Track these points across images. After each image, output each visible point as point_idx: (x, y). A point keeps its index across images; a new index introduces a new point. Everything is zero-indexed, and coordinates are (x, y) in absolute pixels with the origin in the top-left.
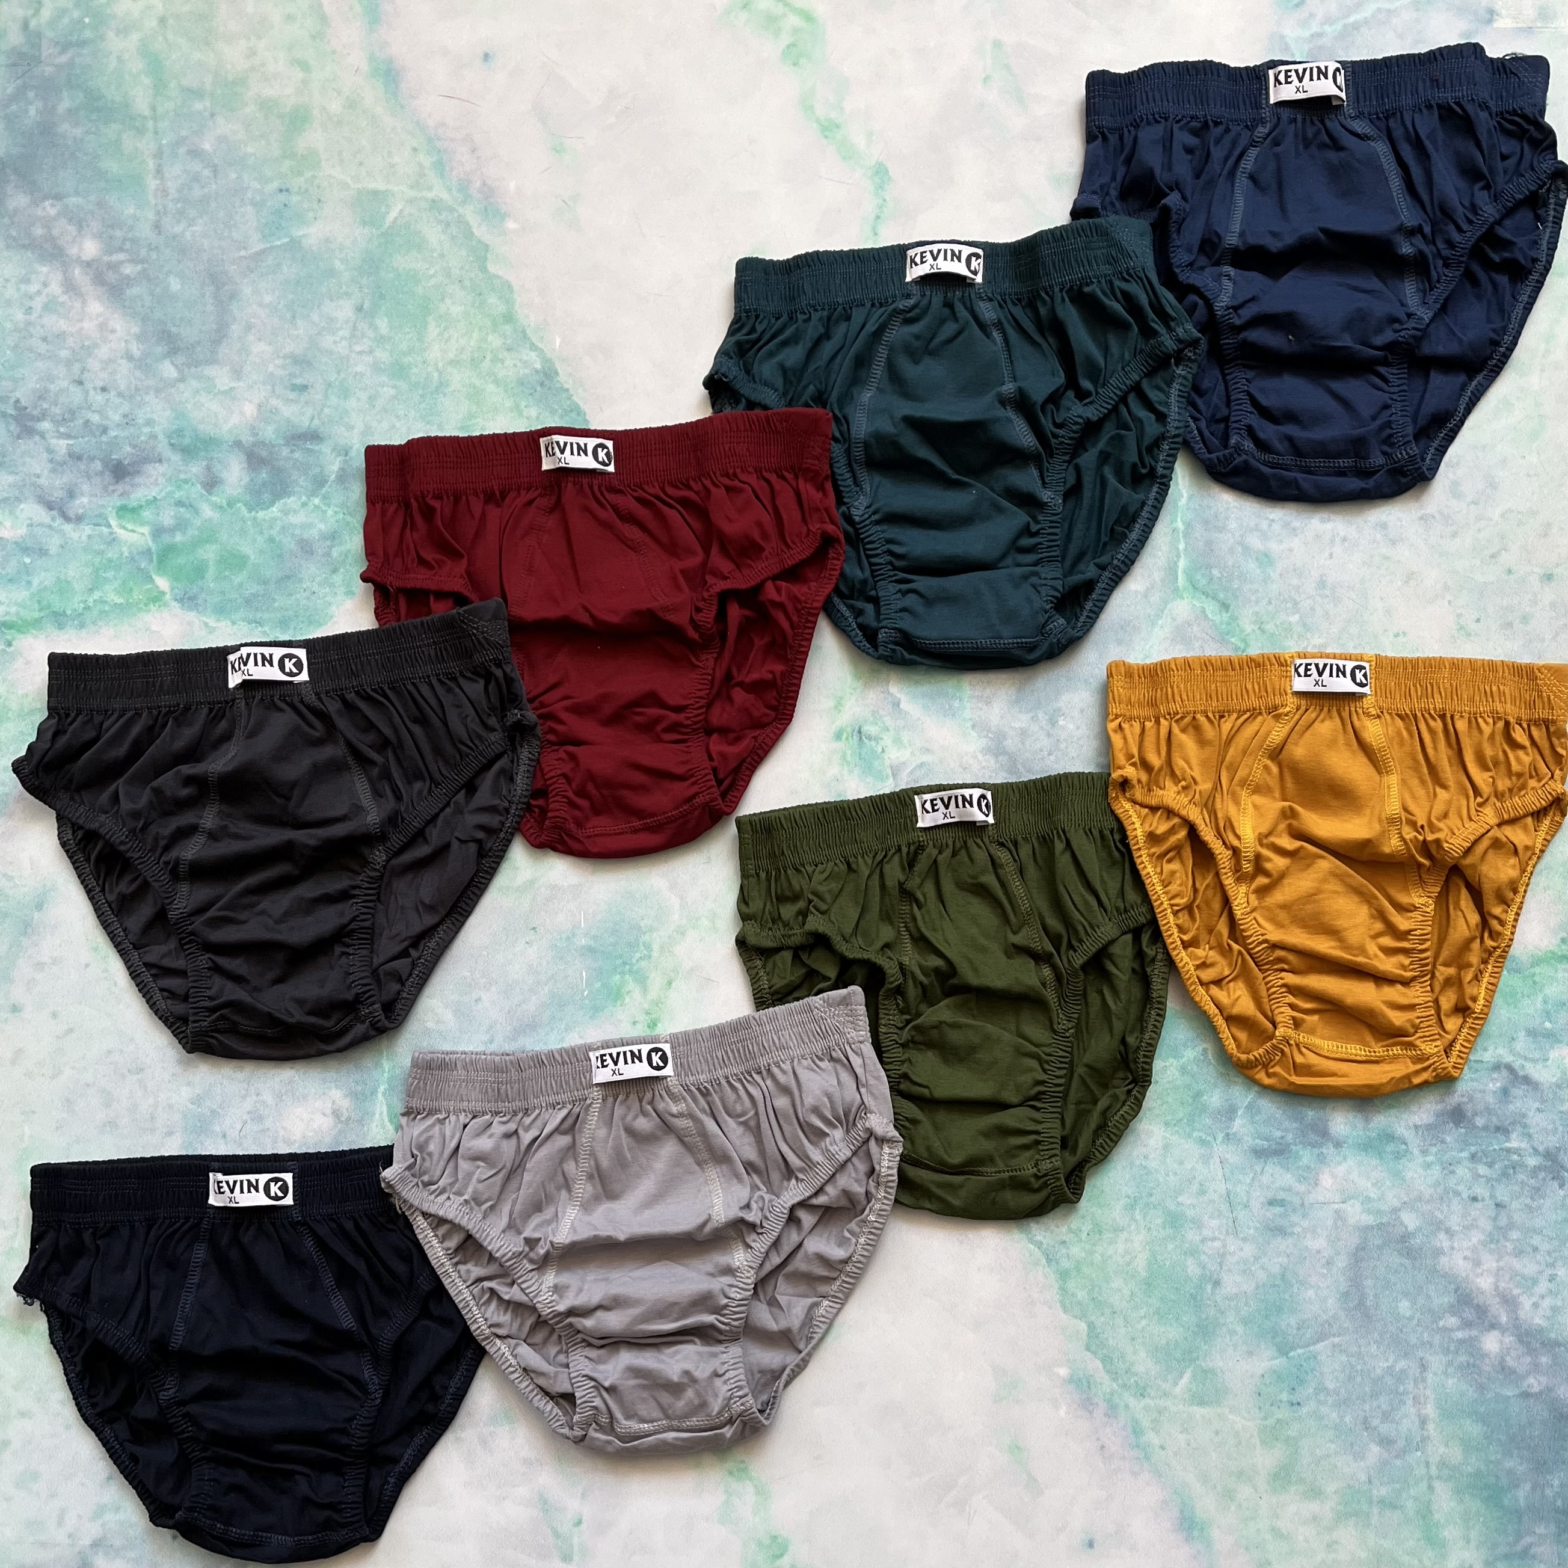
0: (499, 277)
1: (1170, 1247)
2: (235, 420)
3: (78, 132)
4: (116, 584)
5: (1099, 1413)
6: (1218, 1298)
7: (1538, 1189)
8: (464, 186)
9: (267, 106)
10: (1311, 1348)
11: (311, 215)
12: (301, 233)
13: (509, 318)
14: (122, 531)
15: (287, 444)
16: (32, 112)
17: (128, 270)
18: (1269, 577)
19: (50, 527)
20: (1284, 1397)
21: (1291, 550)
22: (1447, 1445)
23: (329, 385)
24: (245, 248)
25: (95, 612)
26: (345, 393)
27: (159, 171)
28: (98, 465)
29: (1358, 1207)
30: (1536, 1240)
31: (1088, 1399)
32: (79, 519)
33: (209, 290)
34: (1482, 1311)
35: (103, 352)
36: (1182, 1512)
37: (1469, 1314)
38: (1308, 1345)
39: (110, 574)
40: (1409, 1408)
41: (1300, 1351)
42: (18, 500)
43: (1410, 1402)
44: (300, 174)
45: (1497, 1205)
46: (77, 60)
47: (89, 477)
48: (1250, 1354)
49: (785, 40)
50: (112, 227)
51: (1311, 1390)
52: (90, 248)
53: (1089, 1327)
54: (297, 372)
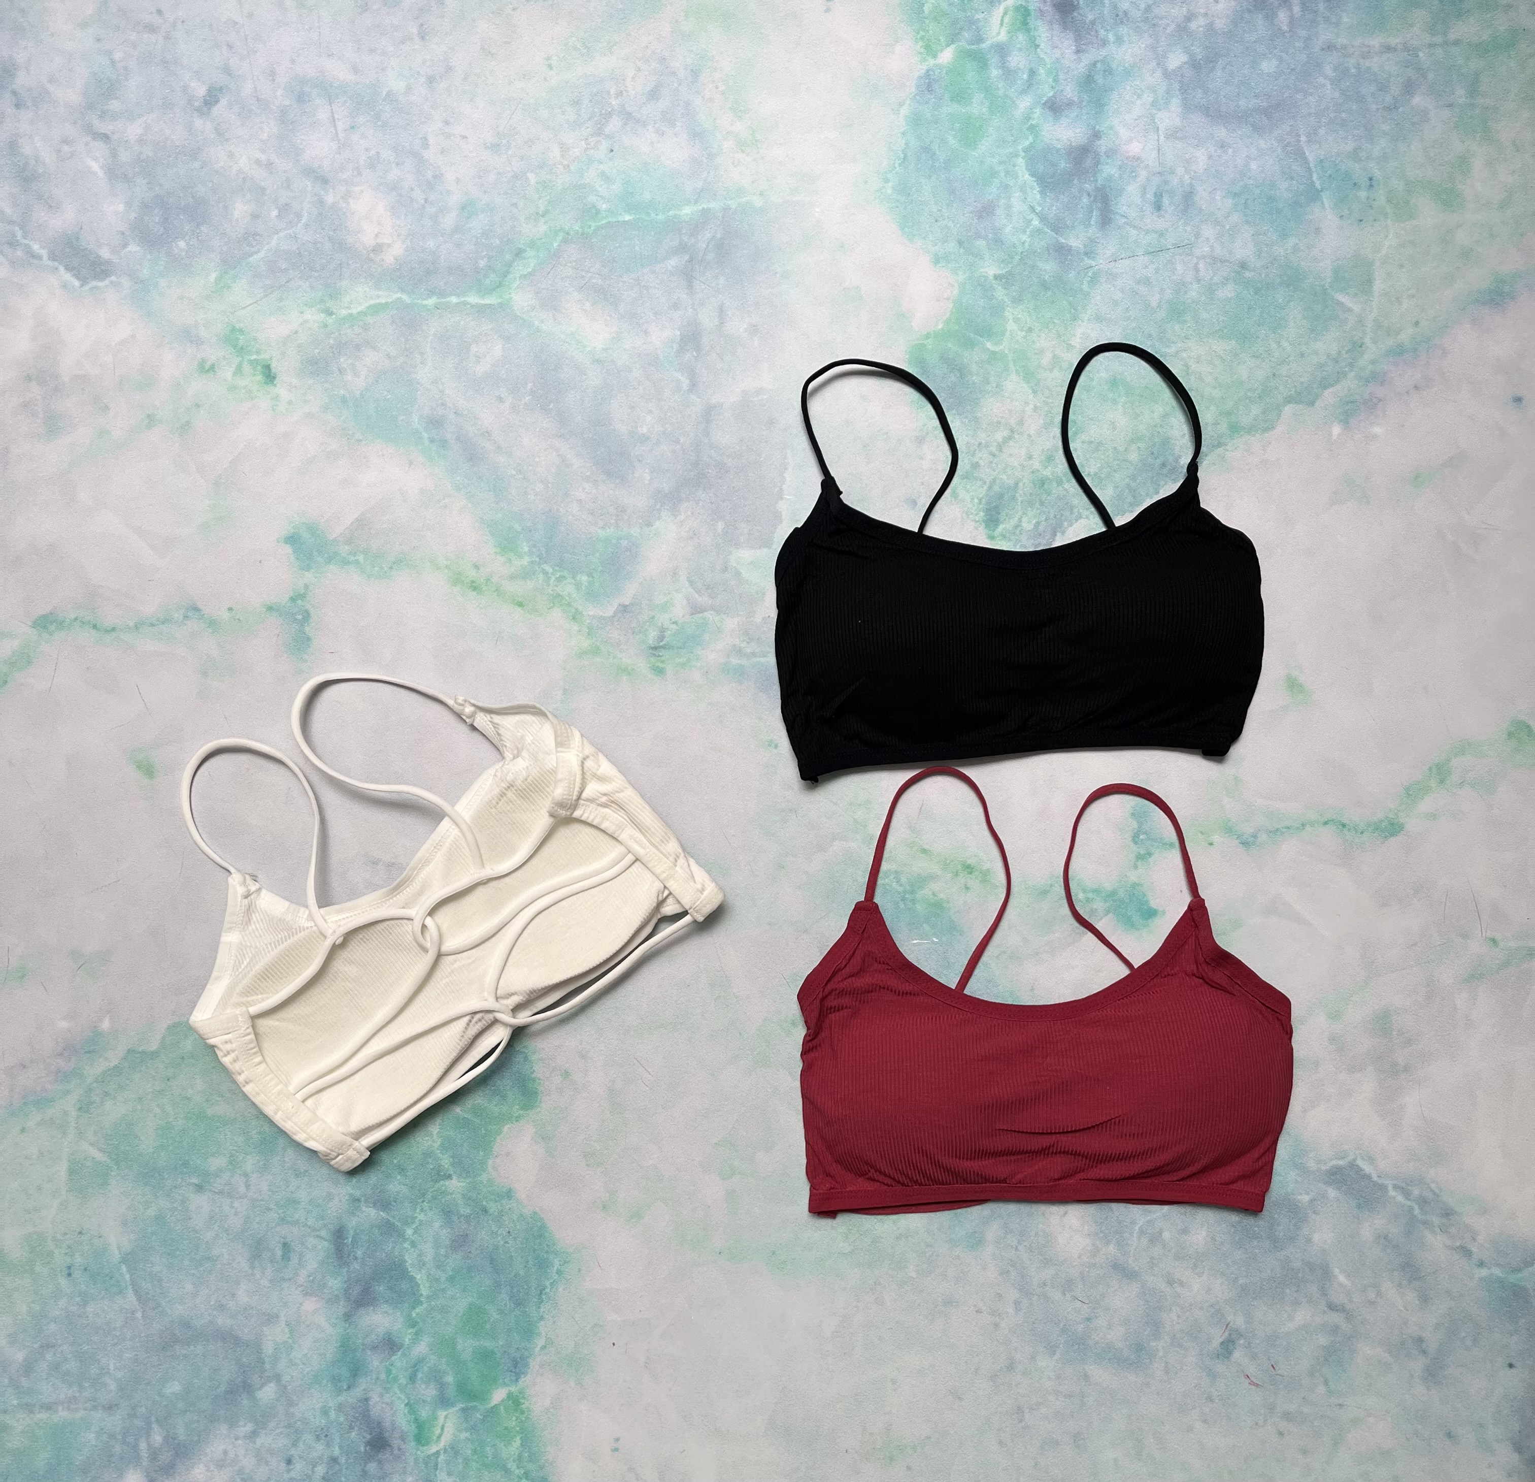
0: (163, 1038)
1: (1204, 315)
5: (1381, 392)
11: (96, 1241)
12: (116, 1252)
14: (443, 1439)
15: (347, 1264)
17: (157, 1438)
20: (1366, 193)
21: (458, 181)
23: (283, 1220)
24: (133, 1313)
25: (531, 1466)
26: (293, 1202)
28: (372, 1467)
33: (180, 1350)
35: (248, 1463)
39: (489, 1451)
44: (51, 1254)
53: (1289, 402)
54: (269, 1254)
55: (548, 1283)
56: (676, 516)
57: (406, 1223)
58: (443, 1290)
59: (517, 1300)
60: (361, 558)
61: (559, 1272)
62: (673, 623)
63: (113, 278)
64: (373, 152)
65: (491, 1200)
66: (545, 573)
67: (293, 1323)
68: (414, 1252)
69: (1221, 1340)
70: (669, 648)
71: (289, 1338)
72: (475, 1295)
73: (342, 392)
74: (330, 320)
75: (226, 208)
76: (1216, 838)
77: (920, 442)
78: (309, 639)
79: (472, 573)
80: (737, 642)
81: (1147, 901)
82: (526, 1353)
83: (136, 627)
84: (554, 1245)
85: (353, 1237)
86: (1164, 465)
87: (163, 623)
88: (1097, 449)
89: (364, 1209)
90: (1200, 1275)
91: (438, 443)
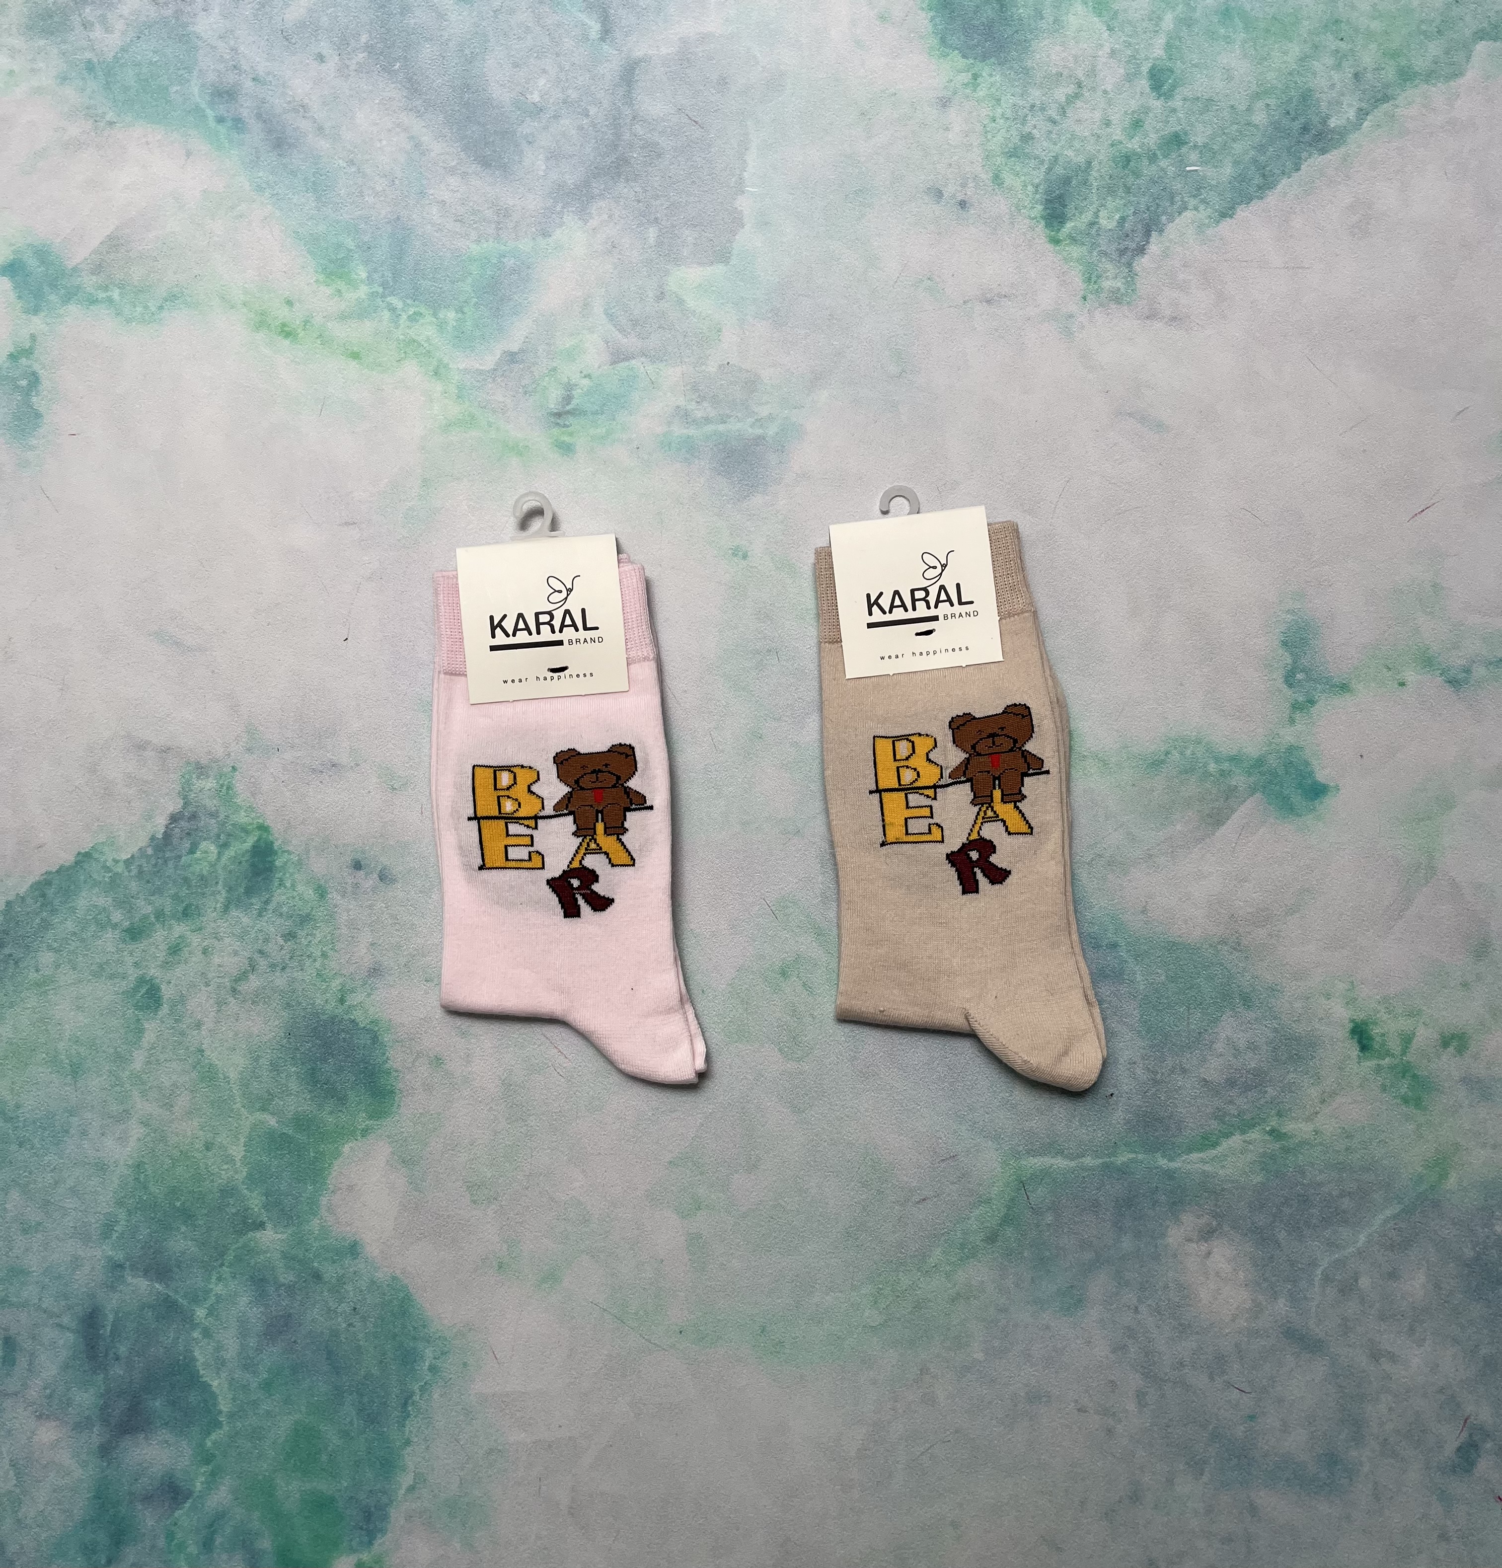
55: (416, 1388)
56: (586, 222)
57: (195, 1299)
58: (255, 1404)
59: (369, 1415)
60: (116, 294)
61: (433, 1369)
62: (585, 377)
65: (326, 1259)
66: (392, 309)
67: (21, 1462)
68: (209, 1344)
69: (1457, 1444)
70: (580, 414)
71: (16, 1485)
72: (303, 1409)
73: (88, 55)
76: (1411, 676)
77: (944, 106)
78: (38, 415)
79: (283, 313)
80: (681, 401)
81: (1311, 774)
82: (385, 1500)
84: (424, 1326)
85: (114, 1325)
86: (1305, 129)
88: (1206, 109)
89: (129, 1279)
90: (1420, 1343)
91: (229, 123)
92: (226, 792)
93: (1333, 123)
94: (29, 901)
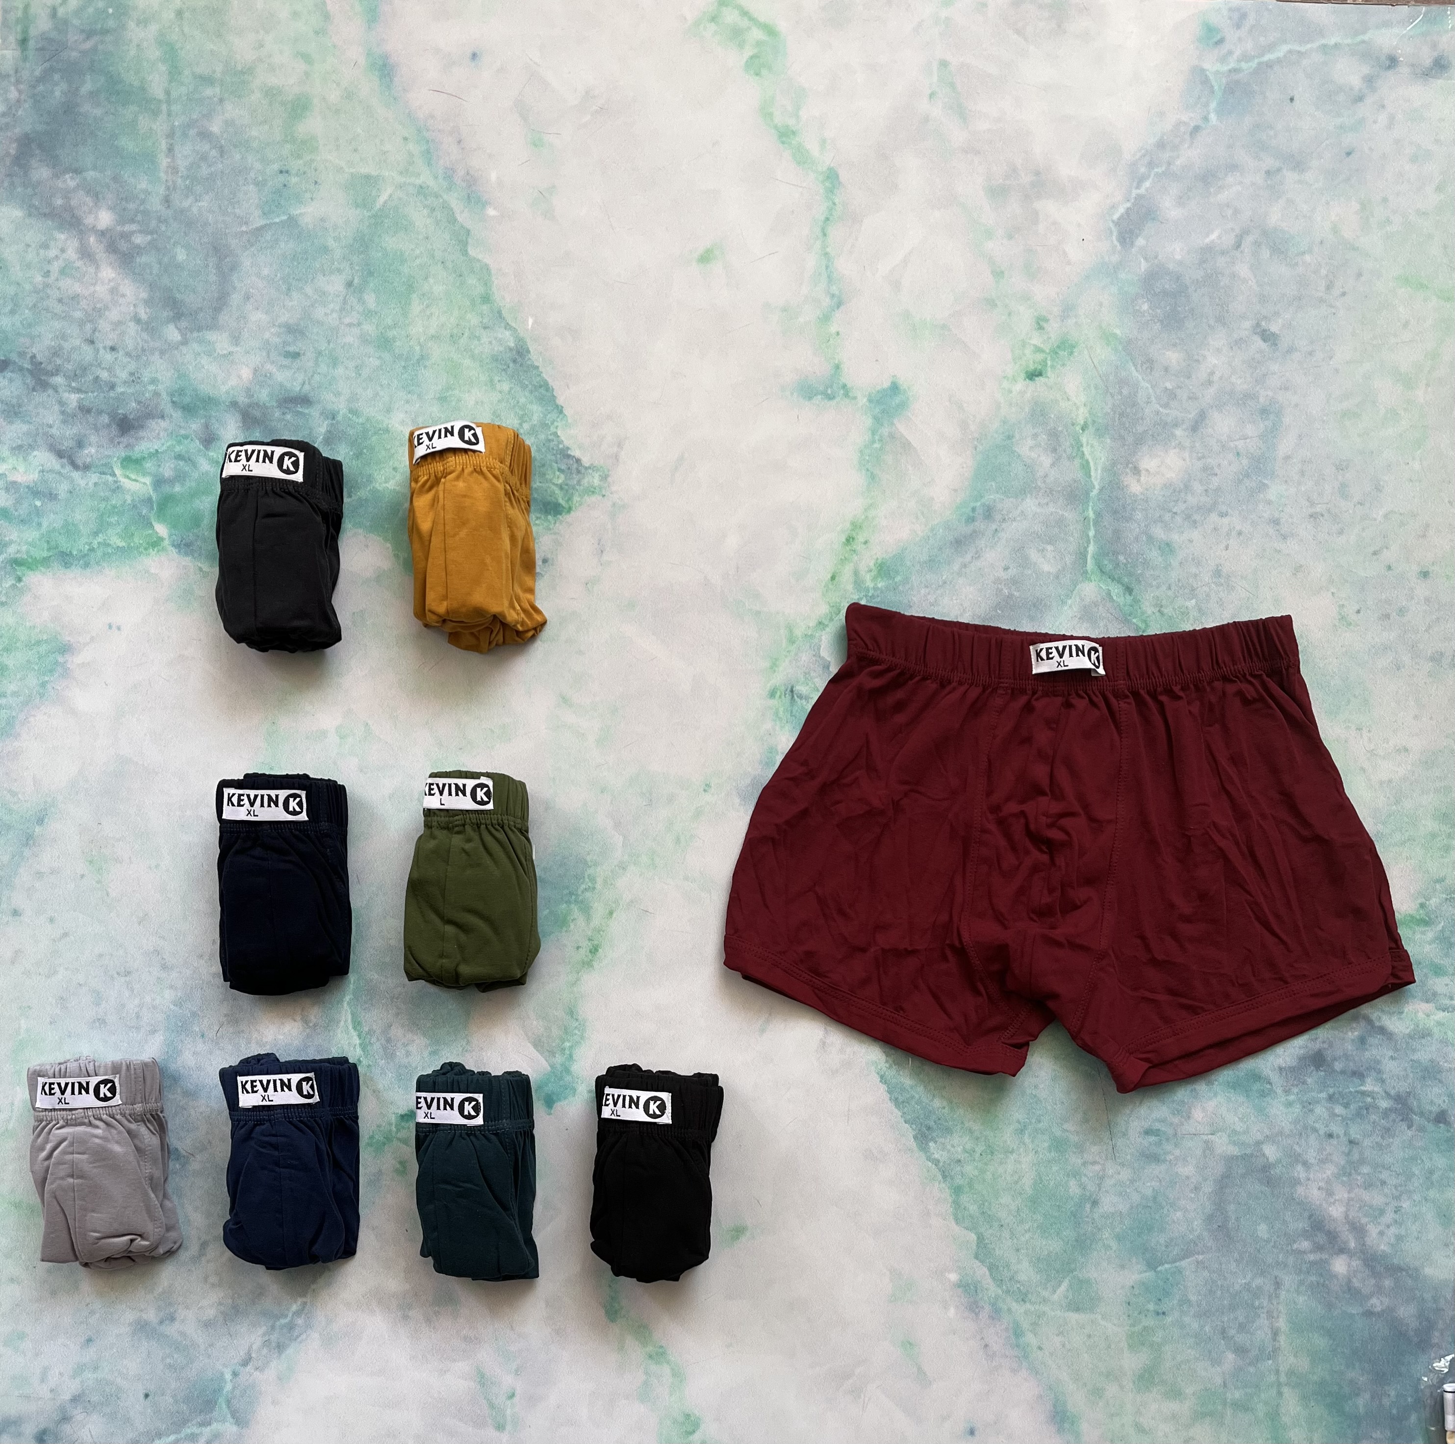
0: (479, 260)
1: (1055, 1168)
2: (233, 382)
3: (98, 112)
4: (118, 530)
5: (984, 1315)
6: (1096, 1216)
7: (1388, 1130)
8: (449, 175)
9: (271, 93)
10: (1178, 1264)
11: (308, 195)
12: (298, 212)
13: (486, 299)
14: (126, 480)
15: (279, 406)
16: (57, 94)
17: (138, 239)
18: (1170, 565)
19: (60, 473)
20: (1151, 1307)
21: (1191, 541)
22: (1295, 1356)
23: (320, 353)
24: (246, 223)
25: (99, 553)
26: (335, 362)
27: (170, 150)
28: (105, 419)
29: (1225, 1139)
30: (1384, 1175)
31: (976, 1302)
32: (86, 468)
33: (212, 261)
34: (1332, 1237)
35: (114, 315)
36: (1055, 1406)
37: (1321, 1239)
38: (1174, 1261)
39: (114, 519)
40: (1263, 1321)
41: (1167, 1266)
42: (31, 447)
43: (1264, 1316)
44: (299, 157)
45: (1351, 1142)
46: (100, 47)
47: (96, 429)
48: (1123, 1267)
49: (748, 52)
50: (127, 200)
51: (1175, 1302)
52: (105, 218)
53: (978, 1238)
54: (290, 340)
60: (877, 445)
63: (1119, 247)
64: (1216, 470)
67: (231, 357)
69: (180, 1148)
70: (791, 701)
71: (220, 354)
73: (1017, 436)
74: (1078, 428)
75: (1175, 345)
78: (810, 398)
79: (861, 538)
81: (558, 1100)
82: (196, 555)
83: (826, 254)
85: (302, 412)
86: (929, 1128)
87: (829, 277)
89: (326, 423)
91: (971, 514)
92: (591, 491)
93: (931, 1144)
94: (538, 379)
